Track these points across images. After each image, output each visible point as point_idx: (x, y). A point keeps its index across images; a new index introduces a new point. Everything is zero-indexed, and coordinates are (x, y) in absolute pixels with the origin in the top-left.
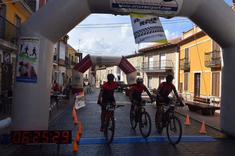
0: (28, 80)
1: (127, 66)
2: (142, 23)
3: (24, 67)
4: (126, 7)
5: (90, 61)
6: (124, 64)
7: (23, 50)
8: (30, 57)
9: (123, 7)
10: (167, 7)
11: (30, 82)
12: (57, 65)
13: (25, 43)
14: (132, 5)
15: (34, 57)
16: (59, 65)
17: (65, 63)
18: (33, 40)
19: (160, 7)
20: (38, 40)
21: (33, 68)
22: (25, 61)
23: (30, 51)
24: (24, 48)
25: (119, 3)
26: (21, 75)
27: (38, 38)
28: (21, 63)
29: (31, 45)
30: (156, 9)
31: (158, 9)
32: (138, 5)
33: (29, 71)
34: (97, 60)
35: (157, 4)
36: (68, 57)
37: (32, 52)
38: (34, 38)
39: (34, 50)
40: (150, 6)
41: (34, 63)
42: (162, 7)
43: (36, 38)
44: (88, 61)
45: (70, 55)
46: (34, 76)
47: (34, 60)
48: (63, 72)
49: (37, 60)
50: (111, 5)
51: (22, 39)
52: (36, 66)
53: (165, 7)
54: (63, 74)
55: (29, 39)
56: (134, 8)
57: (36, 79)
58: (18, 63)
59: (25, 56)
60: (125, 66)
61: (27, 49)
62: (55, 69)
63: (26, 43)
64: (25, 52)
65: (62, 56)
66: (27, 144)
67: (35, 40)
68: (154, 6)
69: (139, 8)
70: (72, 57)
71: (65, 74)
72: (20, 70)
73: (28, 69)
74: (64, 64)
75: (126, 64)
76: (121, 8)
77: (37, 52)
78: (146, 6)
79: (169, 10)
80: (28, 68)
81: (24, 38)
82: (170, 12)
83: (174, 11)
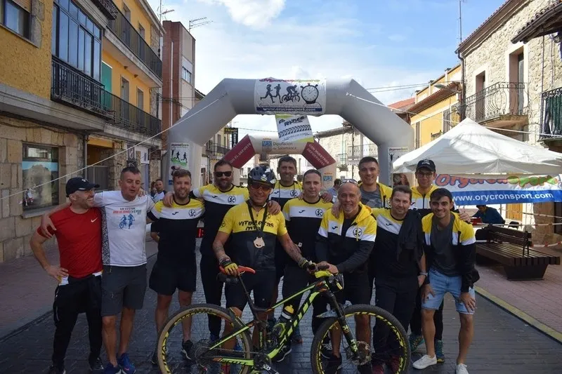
1: (317, 155)
2: (287, 124)
4: (271, 110)
5: (251, 146)
6: (312, 150)
7: (175, 155)
9: (267, 110)
10: (311, 109)
14: (275, 108)
15: (185, 161)
18: (183, 145)
20: (188, 145)
22: (177, 166)
23: (181, 157)
24: (175, 153)
25: (263, 107)
26: (173, 178)
28: (173, 168)
29: (182, 151)
30: (301, 110)
31: (303, 111)
32: (282, 108)
35: (300, 106)
37: (183, 157)
39: (185, 155)
40: (293, 108)
41: (185, 167)
42: (305, 109)
44: (246, 147)
47: (185, 164)
49: (188, 164)
50: (256, 109)
51: (173, 145)
53: (309, 108)
55: (180, 145)
58: (170, 167)
60: (313, 155)
61: (178, 154)
63: (177, 149)
64: (176, 157)
67: (186, 145)
68: (298, 108)
71: (206, 171)
72: (172, 174)
75: (316, 151)
76: (265, 111)
78: (290, 108)
79: (314, 111)
81: (174, 143)
82: (315, 113)
83: (319, 112)
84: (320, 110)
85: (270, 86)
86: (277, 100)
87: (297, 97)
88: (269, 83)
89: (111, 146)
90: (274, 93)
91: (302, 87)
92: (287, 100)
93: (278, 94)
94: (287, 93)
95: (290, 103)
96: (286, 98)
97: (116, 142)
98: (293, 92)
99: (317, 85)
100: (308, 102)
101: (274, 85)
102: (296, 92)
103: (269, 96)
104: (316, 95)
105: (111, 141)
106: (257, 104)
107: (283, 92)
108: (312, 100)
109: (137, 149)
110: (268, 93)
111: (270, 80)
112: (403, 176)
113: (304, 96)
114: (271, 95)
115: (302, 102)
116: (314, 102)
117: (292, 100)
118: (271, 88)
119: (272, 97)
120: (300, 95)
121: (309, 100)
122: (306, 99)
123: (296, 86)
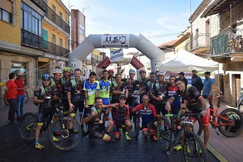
1: (136, 64)
3: (72, 71)
5: (109, 60)
6: (134, 62)
7: (71, 65)
8: (73, 67)
9: (107, 46)
10: (123, 46)
12: (85, 64)
15: (75, 67)
16: (87, 64)
17: (92, 62)
18: (74, 61)
22: (72, 69)
23: (73, 65)
24: (71, 64)
25: (105, 45)
27: (76, 60)
29: (74, 63)
30: (119, 47)
35: (119, 45)
36: (94, 57)
39: (75, 65)
40: (117, 46)
42: (121, 46)
44: (107, 61)
45: (95, 55)
48: (91, 69)
50: (102, 46)
54: (90, 70)
56: (111, 46)
61: (72, 65)
62: (84, 67)
63: (72, 63)
65: (89, 57)
70: (97, 56)
74: (90, 63)
75: (136, 62)
81: (71, 60)
82: (125, 47)
83: (127, 47)
84: (127, 46)
87: (118, 41)
88: (107, 36)
89: (48, 62)
90: (109, 40)
91: (120, 37)
92: (114, 42)
93: (110, 40)
94: (114, 40)
95: (115, 44)
97: (50, 60)
99: (125, 36)
100: (122, 43)
101: (109, 37)
102: (117, 39)
104: (125, 40)
105: (48, 59)
106: (102, 44)
107: (112, 39)
108: (124, 42)
109: (60, 62)
111: (108, 35)
113: (120, 41)
114: (107, 41)
115: (120, 43)
116: (124, 43)
117: (116, 42)
118: (108, 38)
119: (108, 41)
120: (119, 40)
121: (122, 42)
122: (121, 42)
123: (117, 37)
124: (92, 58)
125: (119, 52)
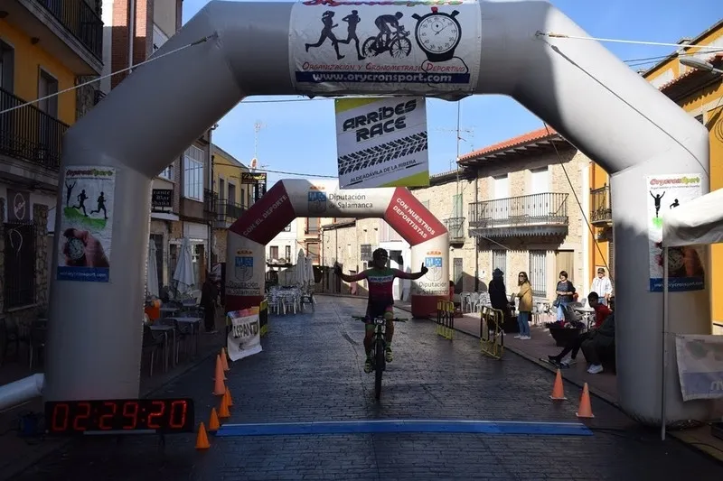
0: (87, 275)
3: (76, 243)
4: (333, 81)
6: (402, 209)
7: (75, 201)
8: (90, 216)
9: (323, 80)
10: (440, 75)
11: (91, 279)
12: (176, 218)
13: (79, 181)
14: (346, 74)
15: (101, 216)
16: (184, 219)
17: (206, 211)
18: (97, 173)
19: (420, 76)
20: (110, 173)
21: (98, 244)
22: (80, 228)
23: (91, 203)
24: (75, 194)
25: (311, 70)
26: (69, 263)
27: (110, 169)
28: (70, 233)
29: (93, 187)
30: (412, 81)
31: (417, 81)
32: (363, 74)
33: (88, 251)
34: (310, 200)
35: (412, 68)
36: (216, 190)
37: (95, 205)
38: (99, 169)
39: (101, 200)
40: (393, 74)
41: (102, 232)
42: (426, 75)
43: (105, 169)
45: (222, 181)
46: (101, 264)
47: (103, 222)
48: (200, 242)
49: (109, 224)
50: (293, 77)
51: (70, 172)
52: (105, 237)
53: (434, 74)
54: (199, 248)
55: (89, 172)
56: (354, 81)
57: (107, 272)
58: (62, 233)
59: (79, 215)
60: (405, 218)
61: (83, 196)
62: (170, 232)
63: (81, 183)
64: (78, 204)
65: (194, 188)
66: (86, 433)
67: (103, 173)
68: (406, 74)
69: (366, 80)
70: (231, 187)
71: (206, 250)
72: (67, 251)
73: (88, 248)
74: (200, 216)
76: (318, 82)
77: (109, 204)
78: (385, 74)
79: (447, 82)
80: (86, 245)
81: (74, 168)
82: (449, 89)
83: (457, 86)
84: (462, 78)
85: (332, 14)
86: (348, 50)
87: (403, 43)
90: (341, 31)
91: (415, 16)
92: (379, 51)
93: (352, 34)
94: (375, 32)
95: (384, 59)
96: (373, 47)
98: (393, 30)
99: (456, 13)
100: (433, 57)
101: (342, 12)
102: (401, 29)
103: (328, 41)
104: (455, 36)
106: (297, 61)
107: (367, 29)
108: (445, 49)
109: (36, 199)
110: (327, 33)
112: (688, 253)
113: (423, 39)
114: (333, 38)
115: (418, 57)
116: (449, 55)
117: (391, 49)
118: (335, 20)
119: (335, 42)
120: (411, 37)
121: (435, 50)
122: (427, 46)
123: (399, 15)
124: (208, 194)
125: (400, 124)
